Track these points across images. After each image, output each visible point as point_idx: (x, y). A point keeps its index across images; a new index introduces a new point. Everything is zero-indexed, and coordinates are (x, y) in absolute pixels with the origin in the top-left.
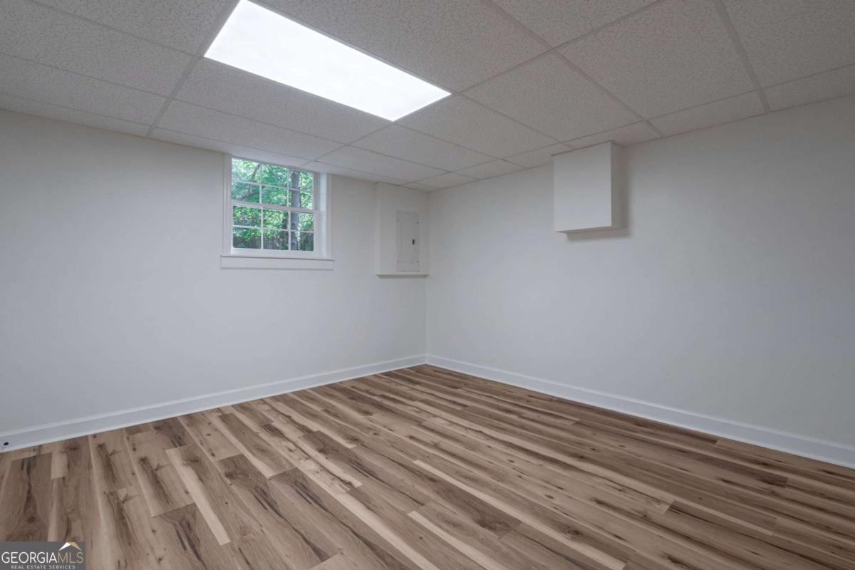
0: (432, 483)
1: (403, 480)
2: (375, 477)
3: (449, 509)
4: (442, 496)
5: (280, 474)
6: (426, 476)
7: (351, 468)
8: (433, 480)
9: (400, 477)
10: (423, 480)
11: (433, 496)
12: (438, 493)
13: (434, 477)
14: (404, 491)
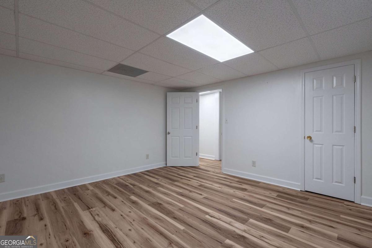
0: (176, 217)
1: (188, 218)
2: (202, 220)
3: (170, 208)
4: (172, 212)
5: (248, 221)
6: (178, 220)
7: (217, 225)
8: (175, 218)
9: (190, 219)
10: (179, 218)
11: (176, 212)
12: (173, 213)
13: (174, 219)
14: (187, 214)
